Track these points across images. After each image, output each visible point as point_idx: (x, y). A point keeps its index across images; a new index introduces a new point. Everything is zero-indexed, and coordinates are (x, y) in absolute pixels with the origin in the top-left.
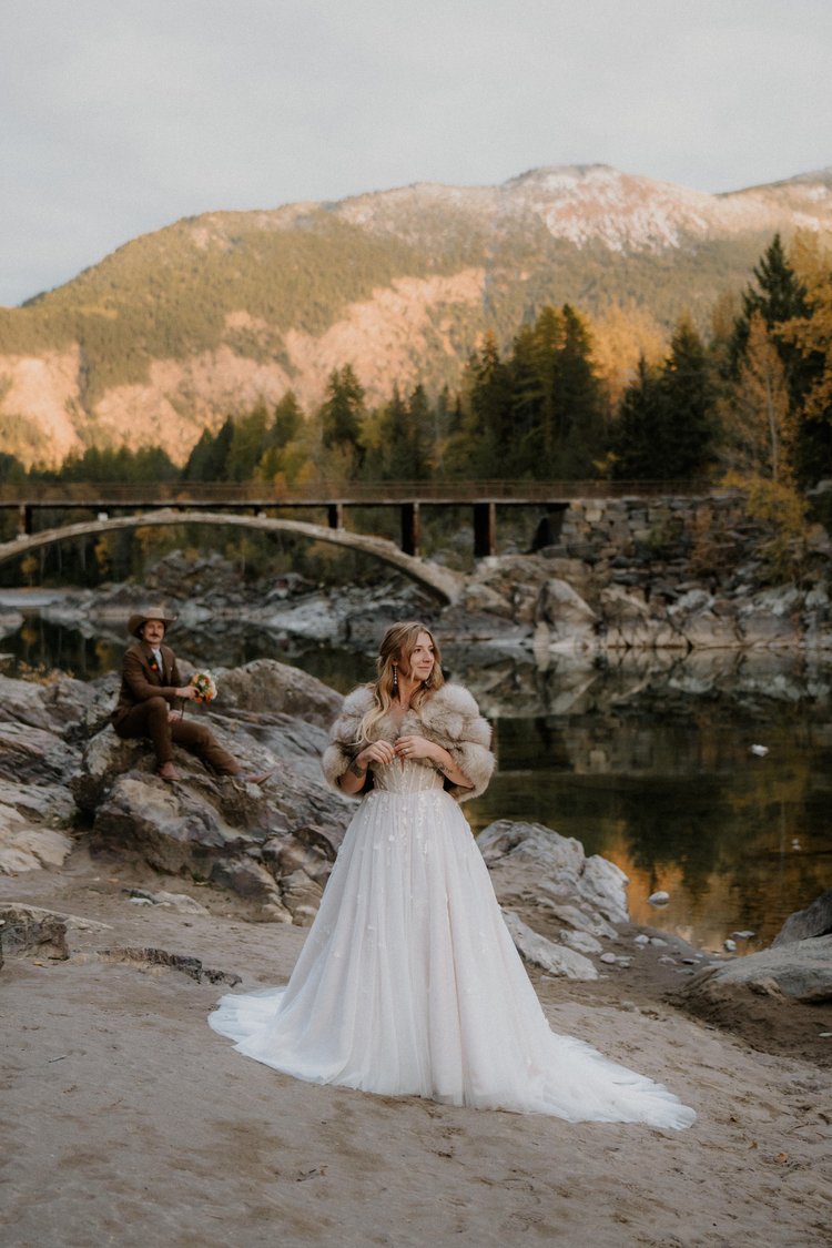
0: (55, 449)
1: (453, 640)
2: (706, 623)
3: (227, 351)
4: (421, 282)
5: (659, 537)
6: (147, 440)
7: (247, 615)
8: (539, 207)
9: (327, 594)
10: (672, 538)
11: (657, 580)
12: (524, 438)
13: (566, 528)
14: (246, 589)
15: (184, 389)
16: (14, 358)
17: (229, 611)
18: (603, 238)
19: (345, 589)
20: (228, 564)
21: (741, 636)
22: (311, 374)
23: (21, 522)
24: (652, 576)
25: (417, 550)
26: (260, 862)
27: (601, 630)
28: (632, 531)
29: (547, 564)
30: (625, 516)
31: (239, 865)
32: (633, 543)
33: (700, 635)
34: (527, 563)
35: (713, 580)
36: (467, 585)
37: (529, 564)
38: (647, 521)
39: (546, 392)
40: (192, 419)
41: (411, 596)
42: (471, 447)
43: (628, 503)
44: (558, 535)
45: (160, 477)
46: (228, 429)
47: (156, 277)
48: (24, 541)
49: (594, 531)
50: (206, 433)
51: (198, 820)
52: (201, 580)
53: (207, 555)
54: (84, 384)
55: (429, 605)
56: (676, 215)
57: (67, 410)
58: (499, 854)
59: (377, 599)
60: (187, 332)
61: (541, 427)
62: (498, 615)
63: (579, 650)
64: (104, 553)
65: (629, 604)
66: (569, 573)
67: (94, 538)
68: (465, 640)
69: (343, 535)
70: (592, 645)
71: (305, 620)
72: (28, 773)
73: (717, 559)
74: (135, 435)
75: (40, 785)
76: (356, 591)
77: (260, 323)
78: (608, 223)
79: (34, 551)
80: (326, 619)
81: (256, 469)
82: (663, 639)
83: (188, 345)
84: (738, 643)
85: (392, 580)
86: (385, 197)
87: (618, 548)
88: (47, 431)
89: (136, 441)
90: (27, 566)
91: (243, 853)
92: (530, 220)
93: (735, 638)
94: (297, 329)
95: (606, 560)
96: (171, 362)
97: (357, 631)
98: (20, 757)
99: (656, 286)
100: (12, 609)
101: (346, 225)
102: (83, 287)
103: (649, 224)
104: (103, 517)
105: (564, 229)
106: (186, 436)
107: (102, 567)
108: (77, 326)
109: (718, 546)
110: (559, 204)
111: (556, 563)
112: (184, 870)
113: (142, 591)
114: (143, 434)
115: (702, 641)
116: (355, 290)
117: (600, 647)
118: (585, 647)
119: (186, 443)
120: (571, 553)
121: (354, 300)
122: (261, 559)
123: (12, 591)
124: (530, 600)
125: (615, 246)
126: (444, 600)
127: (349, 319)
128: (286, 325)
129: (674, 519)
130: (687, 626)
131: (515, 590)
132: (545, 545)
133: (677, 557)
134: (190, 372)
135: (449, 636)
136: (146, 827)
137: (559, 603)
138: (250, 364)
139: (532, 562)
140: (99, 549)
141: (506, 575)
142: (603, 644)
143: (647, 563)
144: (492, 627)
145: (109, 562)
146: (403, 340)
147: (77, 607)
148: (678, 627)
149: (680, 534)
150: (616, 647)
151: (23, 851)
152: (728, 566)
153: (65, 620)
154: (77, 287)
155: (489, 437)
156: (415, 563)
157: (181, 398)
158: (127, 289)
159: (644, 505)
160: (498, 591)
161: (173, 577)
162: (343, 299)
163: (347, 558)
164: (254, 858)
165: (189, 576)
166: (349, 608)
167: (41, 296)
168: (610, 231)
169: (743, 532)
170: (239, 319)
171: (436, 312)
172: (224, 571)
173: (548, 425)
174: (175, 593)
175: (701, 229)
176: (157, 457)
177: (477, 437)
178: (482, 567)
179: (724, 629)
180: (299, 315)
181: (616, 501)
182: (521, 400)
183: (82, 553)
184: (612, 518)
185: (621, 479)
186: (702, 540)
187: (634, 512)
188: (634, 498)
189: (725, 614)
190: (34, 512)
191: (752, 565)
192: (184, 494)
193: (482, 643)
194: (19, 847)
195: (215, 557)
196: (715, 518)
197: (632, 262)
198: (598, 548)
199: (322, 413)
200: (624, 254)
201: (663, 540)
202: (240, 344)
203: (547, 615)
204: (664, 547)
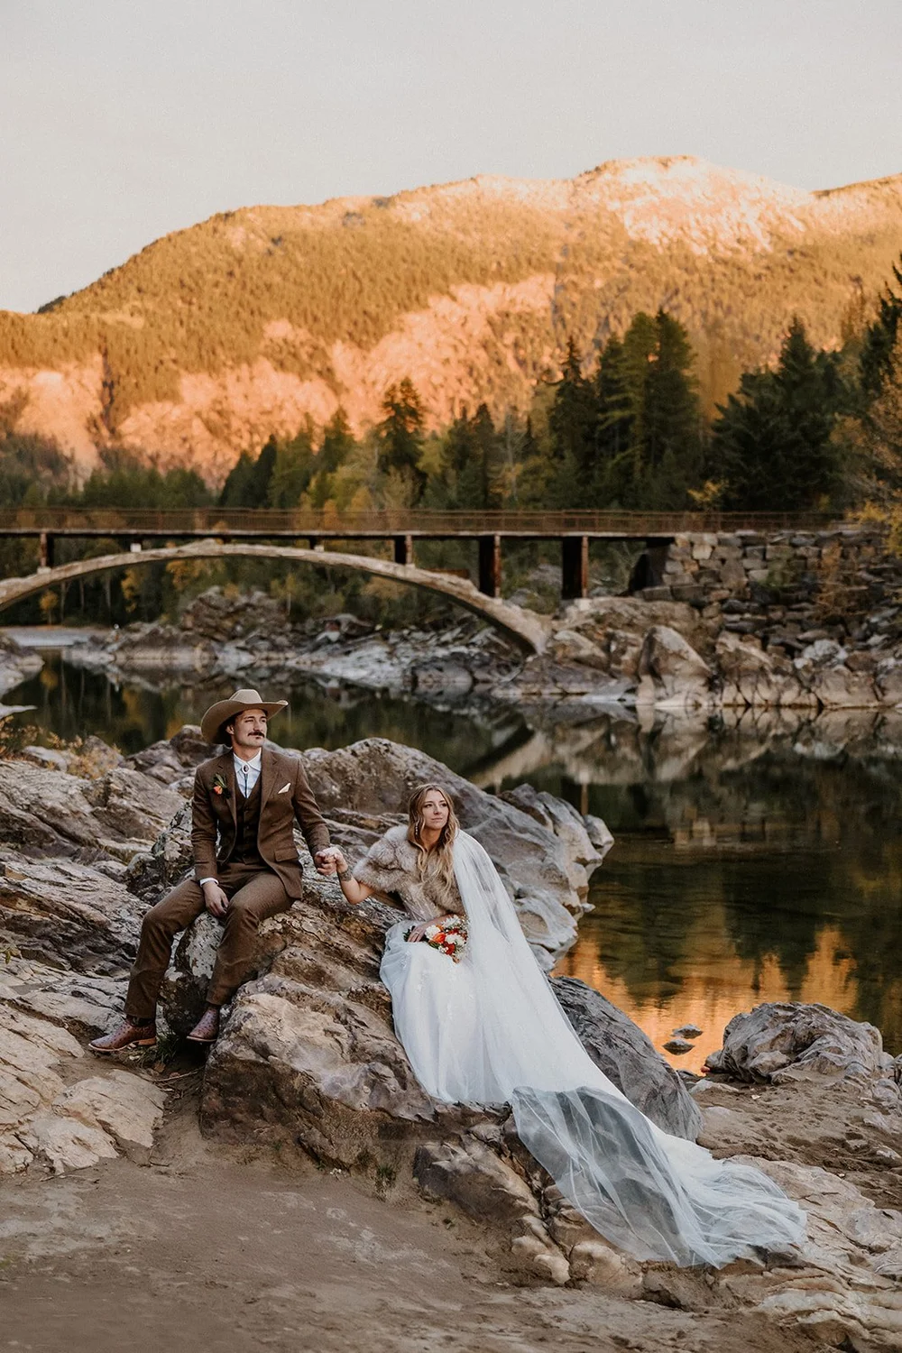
0: (76, 472)
1: (539, 694)
2: (840, 680)
3: (265, 365)
4: (483, 290)
5: (777, 578)
6: (177, 462)
7: (293, 660)
8: (614, 206)
9: (386, 638)
10: (793, 580)
11: (775, 627)
12: (610, 464)
13: (669, 567)
14: (293, 631)
15: (218, 407)
16: (30, 371)
17: (273, 655)
18: (687, 241)
19: (406, 632)
20: (272, 603)
21: (879, 693)
22: (359, 391)
23: (40, 552)
24: (770, 623)
25: (497, 590)
26: (500, 1153)
27: (716, 686)
28: (747, 570)
29: (648, 608)
30: (739, 553)
31: (463, 1155)
32: (748, 585)
33: (833, 693)
34: (624, 606)
35: (841, 628)
36: (555, 632)
37: (627, 607)
38: (764, 559)
39: (636, 410)
40: (228, 441)
41: (486, 642)
42: (548, 473)
43: (742, 537)
44: (661, 574)
45: (193, 504)
46: (270, 451)
47: (187, 281)
48: (45, 574)
49: (703, 570)
50: (244, 456)
51: (386, 1071)
52: (242, 620)
53: (249, 593)
54: (108, 400)
55: (506, 652)
56: (770, 216)
57: (88, 429)
58: (783, 1059)
59: (445, 644)
60: (221, 343)
61: (629, 451)
62: (590, 666)
63: (690, 709)
64: (131, 588)
65: (749, 656)
66: (673, 618)
67: (120, 572)
68: (552, 694)
69: (411, 572)
70: (705, 704)
71: (361, 667)
72: (83, 954)
73: (845, 604)
74: (164, 458)
75: (102, 972)
76: (419, 635)
77: (303, 334)
78: (693, 223)
79: (54, 586)
80: (387, 667)
81: (303, 495)
82: (789, 697)
83: (223, 357)
84: (876, 703)
85: (461, 623)
86: (442, 192)
87: (731, 590)
88: (67, 453)
89: (166, 465)
90: (46, 602)
91: (468, 1132)
92: (605, 221)
93: (873, 696)
94: (344, 341)
95: (715, 604)
96: (204, 376)
97: (425, 682)
98: (70, 926)
99: (747, 295)
100: (30, 650)
101: (399, 224)
102: (105, 292)
103: (739, 225)
104: (136, 548)
105: (643, 231)
106: (220, 459)
107: (129, 604)
108: (100, 335)
109: (847, 589)
110: (638, 202)
111: (658, 607)
112: (364, 1160)
113: (175, 631)
114: (173, 457)
115: (835, 700)
116: (409, 298)
117: (714, 705)
118: (697, 706)
119: (220, 467)
120: (676, 595)
121: (407, 309)
122: (309, 598)
123: (30, 630)
124: (632, 650)
125: (700, 251)
126: (528, 648)
127: (402, 330)
128: (331, 336)
129: (795, 556)
130: (817, 682)
131: (611, 637)
132: (645, 586)
133: (798, 601)
134: (224, 388)
135: (534, 690)
136: (296, 1083)
137: (666, 653)
138: (292, 379)
139: (630, 605)
140: (125, 584)
141: (600, 620)
142: (718, 702)
143: (764, 609)
144: (584, 680)
145: (137, 598)
146: (462, 354)
147: (103, 649)
148: (806, 684)
149: (803, 575)
150: (733, 706)
151: (85, 1122)
152: (858, 613)
153: (90, 663)
154: (99, 291)
155: (570, 460)
156: (496, 605)
157: (214, 416)
158: (155, 295)
159: (761, 541)
160: (591, 639)
161: (211, 616)
162: (395, 308)
163: (408, 597)
164: (489, 1144)
165: (229, 615)
166: (412, 654)
167: (60, 300)
168: (695, 234)
169: (877, 573)
170: (279, 329)
171: (498, 323)
172: (268, 610)
173: (637, 450)
174: (213, 633)
175: (797, 232)
176: (190, 482)
177: (555, 461)
178: (571, 610)
179: (861, 687)
180: (345, 325)
181: (728, 535)
182: (606, 419)
183: (107, 588)
184: (725, 555)
185: (730, 511)
186: (828, 582)
187: (748, 549)
188: (750, 532)
189: (860, 669)
190: (56, 540)
191: (889, 612)
192: (222, 523)
193: (573, 699)
194: (77, 1115)
195: (258, 594)
196: (844, 556)
197: (720, 268)
198: (707, 590)
199: (375, 435)
200: (711, 260)
201: (784, 582)
202: (279, 357)
203: (653, 668)
204: (785, 590)
